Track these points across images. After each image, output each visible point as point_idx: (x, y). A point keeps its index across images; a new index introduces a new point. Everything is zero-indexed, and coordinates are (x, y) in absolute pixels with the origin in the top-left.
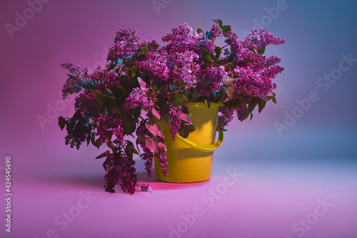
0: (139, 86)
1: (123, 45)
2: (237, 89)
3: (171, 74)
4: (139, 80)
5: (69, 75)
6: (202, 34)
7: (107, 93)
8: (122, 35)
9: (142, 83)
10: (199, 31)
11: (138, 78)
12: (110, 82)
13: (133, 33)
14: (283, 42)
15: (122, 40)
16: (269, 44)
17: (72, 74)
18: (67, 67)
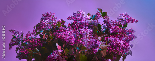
0: (57, 49)
1: (47, 23)
2: (109, 50)
3: (76, 41)
4: (57, 45)
5: (13, 36)
6: (90, 16)
7: (36, 51)
8: (46, 16)
9: (58, 47)
10: (89, 15)
11: (56, 44)
12: (37, 43)
13: (53, 15)
14: (137, 21)
15: (46, 19)
16: (129, 22)
17: (15, 35)
18: (13, 32)
